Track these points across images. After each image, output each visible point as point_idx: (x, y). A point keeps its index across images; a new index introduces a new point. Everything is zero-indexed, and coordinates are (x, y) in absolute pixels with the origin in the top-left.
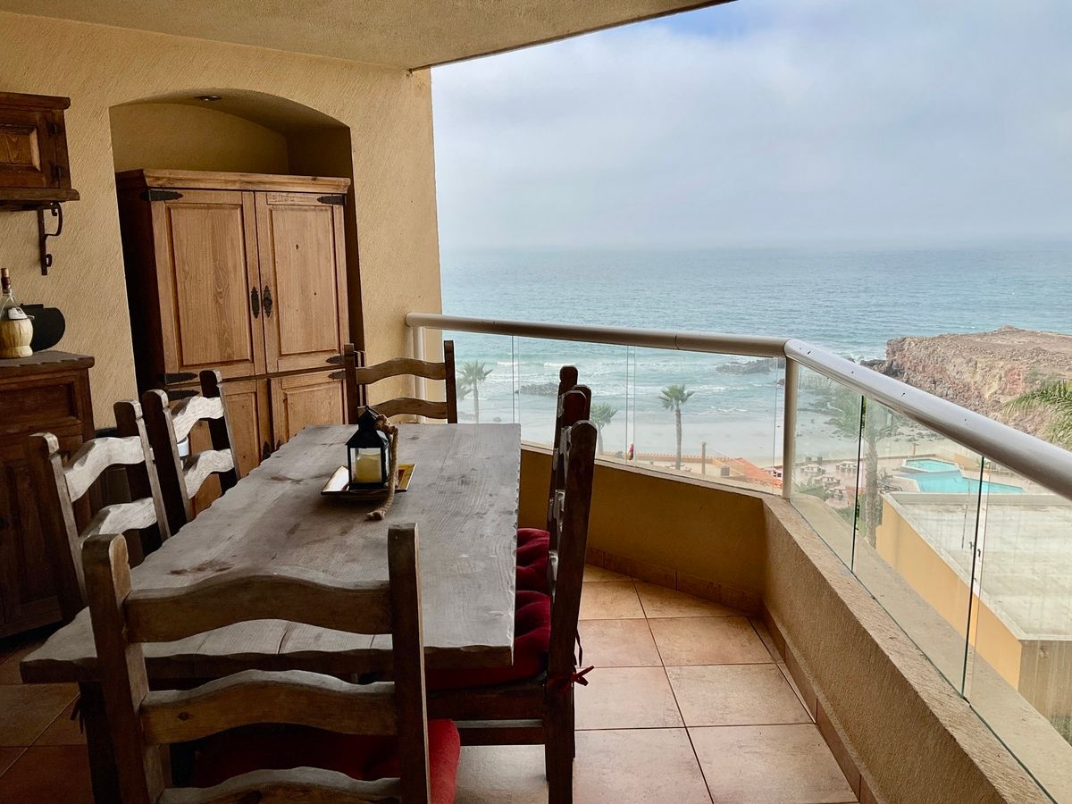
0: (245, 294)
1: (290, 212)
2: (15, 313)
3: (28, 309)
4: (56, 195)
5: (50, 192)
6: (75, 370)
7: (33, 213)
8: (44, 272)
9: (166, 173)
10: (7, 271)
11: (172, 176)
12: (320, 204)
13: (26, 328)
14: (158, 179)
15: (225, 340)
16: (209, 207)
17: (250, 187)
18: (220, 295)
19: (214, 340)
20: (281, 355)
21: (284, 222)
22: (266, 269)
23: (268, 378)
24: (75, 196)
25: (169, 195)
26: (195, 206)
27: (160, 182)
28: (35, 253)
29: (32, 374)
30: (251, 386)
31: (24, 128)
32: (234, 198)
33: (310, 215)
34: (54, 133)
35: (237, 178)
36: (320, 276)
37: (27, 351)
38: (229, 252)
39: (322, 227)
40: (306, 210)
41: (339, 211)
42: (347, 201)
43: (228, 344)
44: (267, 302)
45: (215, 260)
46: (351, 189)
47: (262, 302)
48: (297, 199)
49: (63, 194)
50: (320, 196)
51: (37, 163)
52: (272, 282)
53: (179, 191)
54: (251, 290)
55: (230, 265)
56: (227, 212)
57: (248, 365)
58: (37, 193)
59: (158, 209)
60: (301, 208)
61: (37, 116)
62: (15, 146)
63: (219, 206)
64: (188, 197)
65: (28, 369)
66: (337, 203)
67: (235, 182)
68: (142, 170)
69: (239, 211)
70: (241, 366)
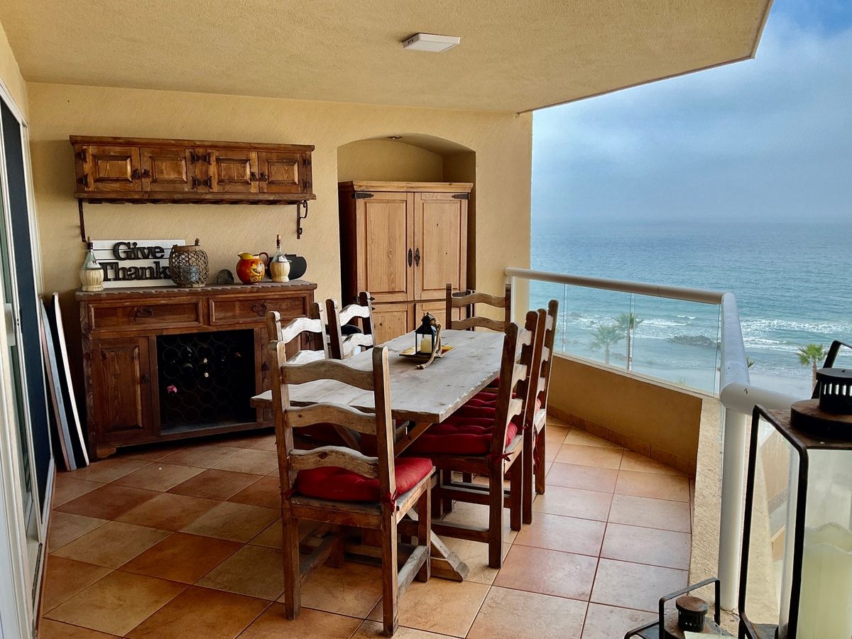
0: (405, 254)
1: (434, 204)
2: (282, 259)
3: (288, 257)
4: (304, 197)
5: (301, 195)
6: (307, 290)
7: (295, 206)
8: (298, 238)
9: (364, 183)
10: (280, 237)
11: (369, 185)
12: (453, 199)
13: (286, 267)
14: (361, 186)
15: (391, 279)
16: (388, 202)
17: (412, 190)
18: (390, 253)
19: (385, 279)
20: (423, 290)
21: (431, 211)
22: (418, 238)
23: (414, 303)
24: (314, 197)
25: (367, 195)
26: (381, 201)
27: (362, 188)
28: (295, 227)
29: (287, 291)
30: (404, 307)
31: (291, 162)
32: (402, 196)
33: (447, 206)
34: (306, 163)
35: (404, 185)
36: (450, 242)
37: (286, 279)
38: (397, 228)
39: (454, 213)
40: (444, 203)
41: (465, 203)
42: (471, 197)
43: (393, 281)
44: (417, 258)
45: (389, 233)
46: (473, 190)
47: (414, 258)
48: (439, 196)
49: (308, 196)
50: (453, 194)
51: (296, 180)
52: (421, 245)
53: (372, 193)
54: (408, 250)
55: (397, 236)
56: (397, 205)
57: (404, 294)
58: (296, 196)
59: (360, 203)
60: (442, 202)
61: (298, 156)
62: (287, 171)
63: (394, 201)
64: (376, 196)
65: (285, 288)
66: (464, 198)
67: (403, 187)
68: (352, 182)
69: (405, 204)
70: (400, 294)
